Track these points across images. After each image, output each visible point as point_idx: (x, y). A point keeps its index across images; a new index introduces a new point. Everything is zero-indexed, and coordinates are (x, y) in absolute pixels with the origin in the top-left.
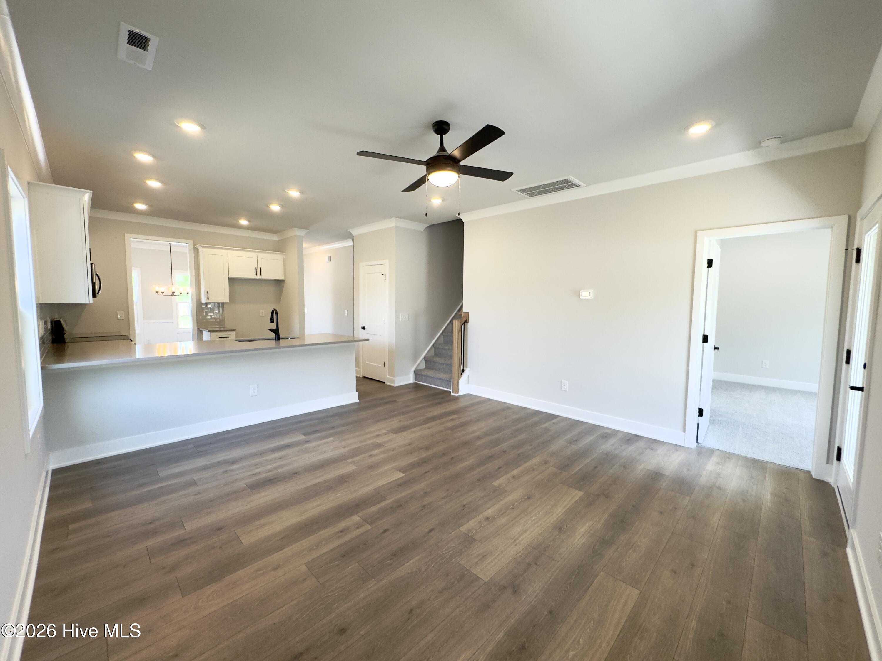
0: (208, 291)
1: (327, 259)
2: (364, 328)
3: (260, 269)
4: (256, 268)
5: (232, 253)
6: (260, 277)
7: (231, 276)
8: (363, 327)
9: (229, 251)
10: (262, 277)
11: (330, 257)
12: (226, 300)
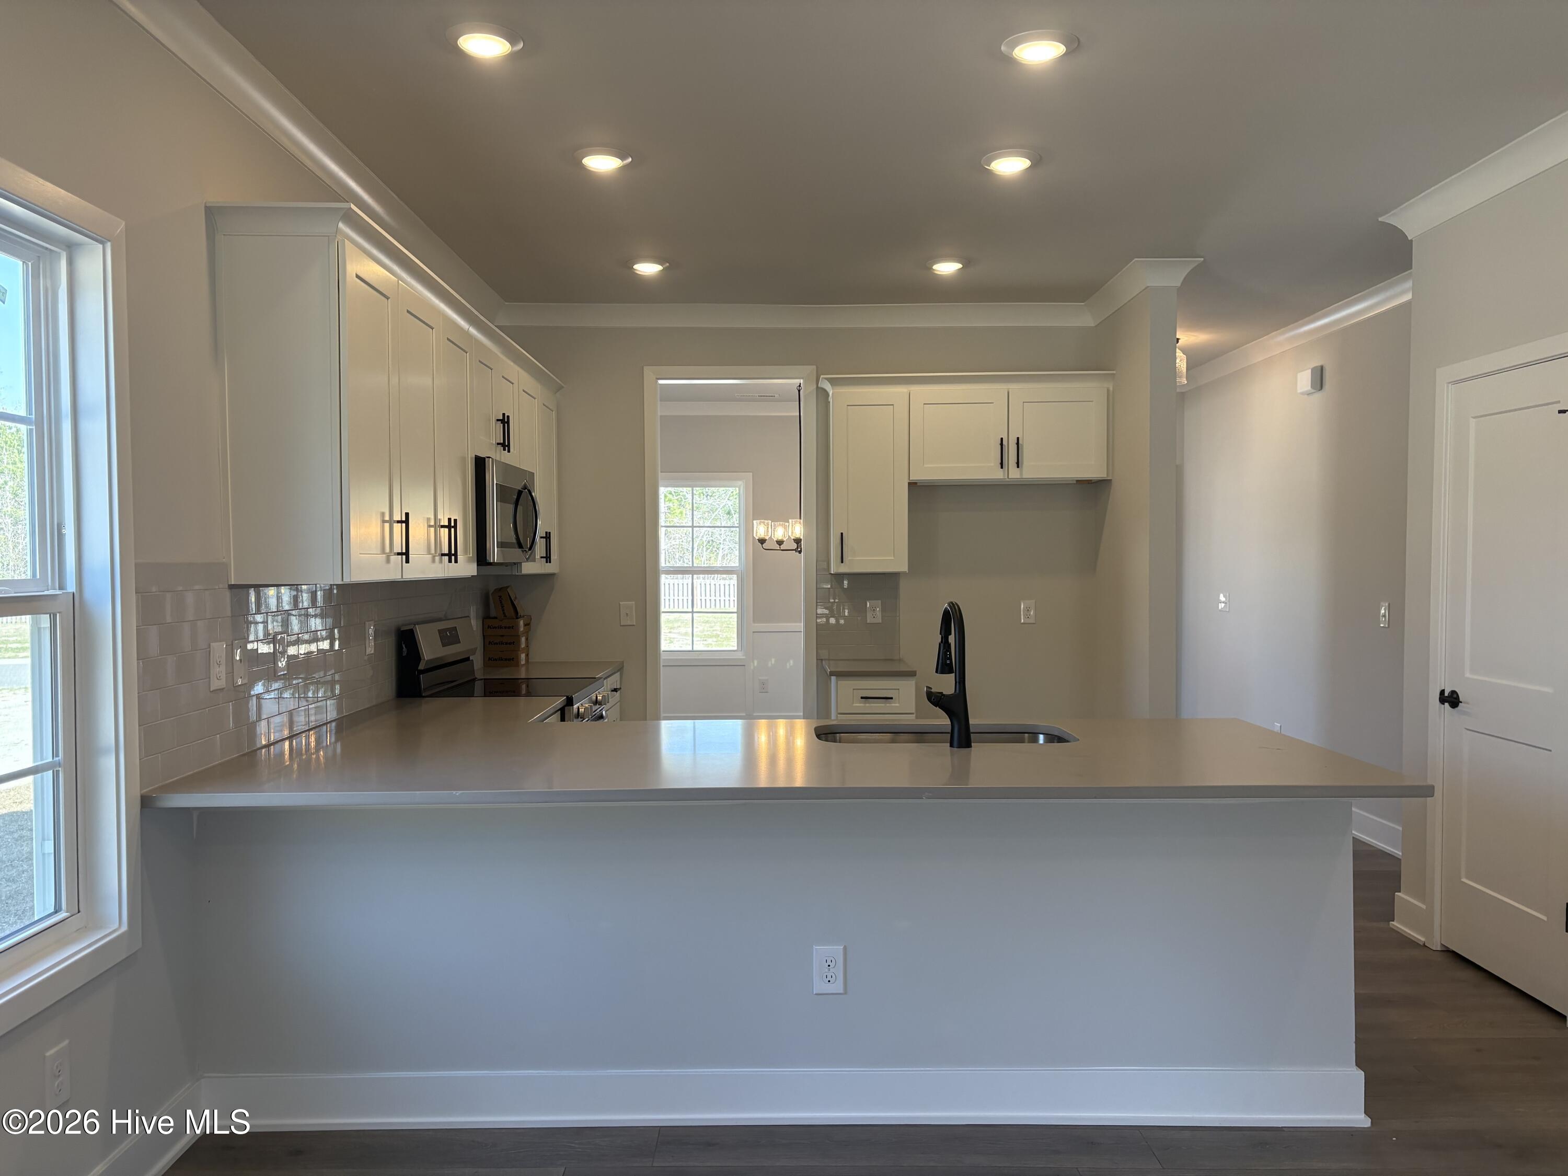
0: (842, 534)
1: (1304, 380)
2: (1451, 700)
3: (1018, 443)
4: (1002, 439)
5: (921, 392)
6: (1014, 474)
7: (914, 478)
8: (1446, 694)
9: (916, 389)
10: (1021, 474)
11: (1319, 373)
12: (900, 564)
